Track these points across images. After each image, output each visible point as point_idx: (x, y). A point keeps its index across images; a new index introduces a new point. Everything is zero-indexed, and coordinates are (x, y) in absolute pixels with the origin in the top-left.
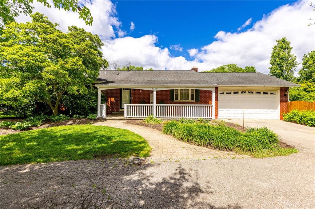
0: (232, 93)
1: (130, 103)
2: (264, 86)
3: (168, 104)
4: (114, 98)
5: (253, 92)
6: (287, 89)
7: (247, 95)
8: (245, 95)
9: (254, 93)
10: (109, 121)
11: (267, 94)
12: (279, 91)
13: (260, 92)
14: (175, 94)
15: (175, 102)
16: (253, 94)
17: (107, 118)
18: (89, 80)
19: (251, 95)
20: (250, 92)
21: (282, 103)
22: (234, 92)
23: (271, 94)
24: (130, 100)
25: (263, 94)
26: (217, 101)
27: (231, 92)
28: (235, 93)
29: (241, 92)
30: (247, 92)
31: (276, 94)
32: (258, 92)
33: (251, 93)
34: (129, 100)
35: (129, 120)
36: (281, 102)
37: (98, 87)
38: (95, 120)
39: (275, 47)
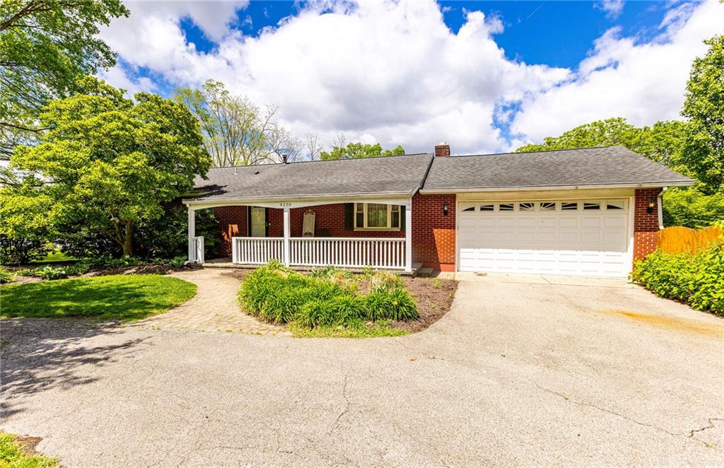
0: (497, 208)
1: (267, 236)
2: (577, 189)
3: (340, 236)
4: (236, 226)
5: (554, 205)
6: (655, 193)
7: (537, 214)
8: (531, 213)
9: (559, 206)
10: (207, 269)
11: (598, 207)
12: (632, 200)
13: (575, 205)
14: (357, 214)
15: (356, 232)
16: (554, 209)
17: (204, 265)
18: (165, 193)
19: (548, 213)
20: (546, 204)
21: (639, 233)
22: (501, 206)
23: (609, 207)
24: (267, 228)
25: (585, 208)
26: (455, 229)
27: (492, 206)
28: (504, 207)
29: (521, 205)
30: (537, 205)
31: (626, 208)
32: (570, 203)
33: (549, 206)
34: (265, 229)
35: (240, 268)
36: (636, 230)
37: (188, 206)
38: (181, 268)
39: (698, 63)
